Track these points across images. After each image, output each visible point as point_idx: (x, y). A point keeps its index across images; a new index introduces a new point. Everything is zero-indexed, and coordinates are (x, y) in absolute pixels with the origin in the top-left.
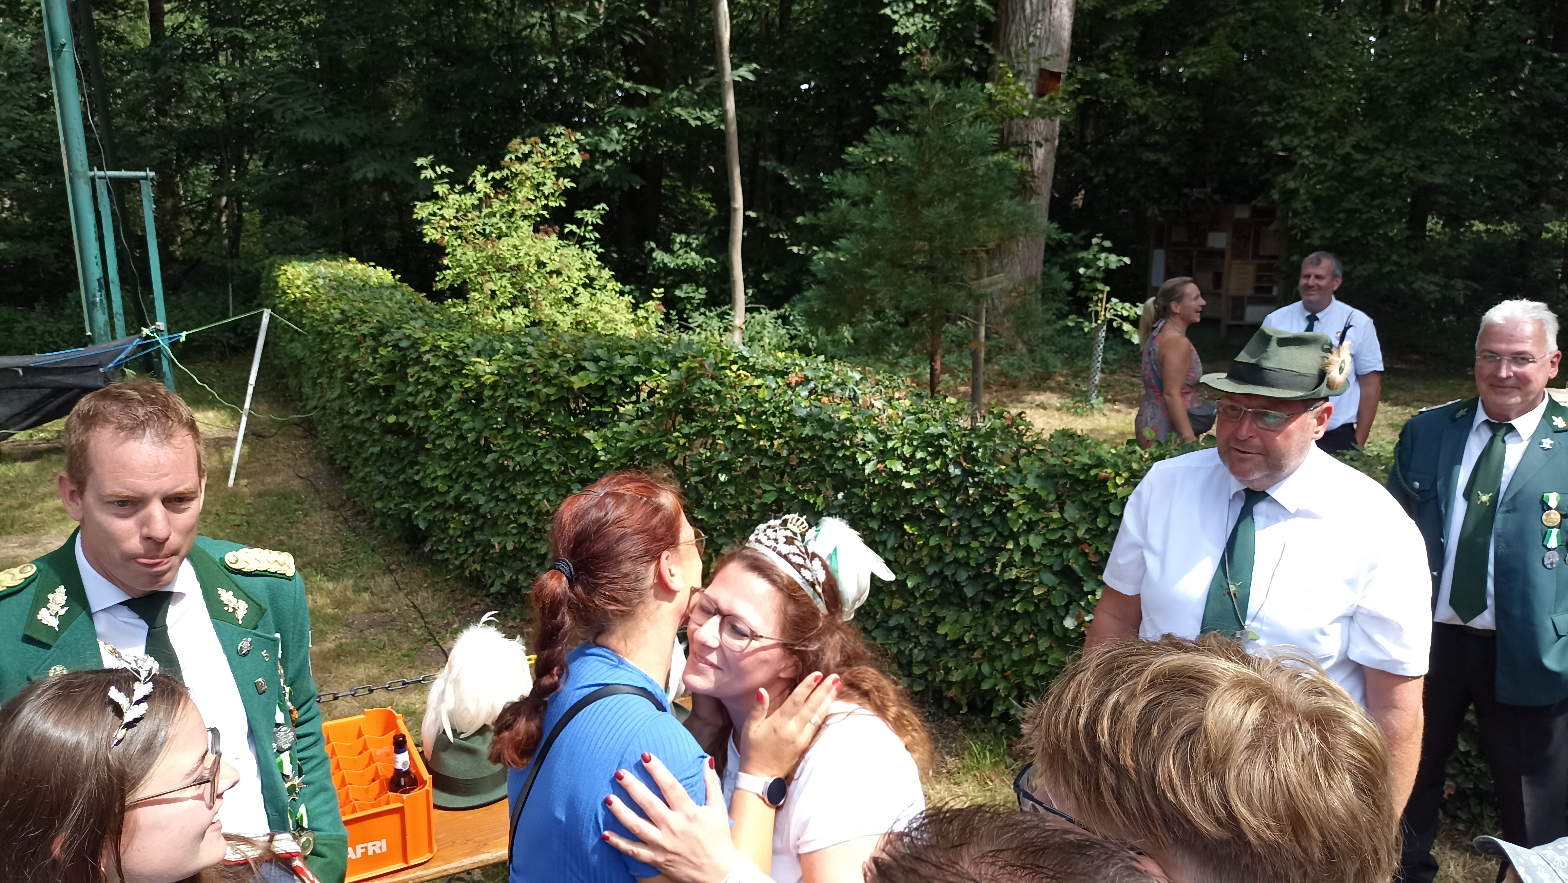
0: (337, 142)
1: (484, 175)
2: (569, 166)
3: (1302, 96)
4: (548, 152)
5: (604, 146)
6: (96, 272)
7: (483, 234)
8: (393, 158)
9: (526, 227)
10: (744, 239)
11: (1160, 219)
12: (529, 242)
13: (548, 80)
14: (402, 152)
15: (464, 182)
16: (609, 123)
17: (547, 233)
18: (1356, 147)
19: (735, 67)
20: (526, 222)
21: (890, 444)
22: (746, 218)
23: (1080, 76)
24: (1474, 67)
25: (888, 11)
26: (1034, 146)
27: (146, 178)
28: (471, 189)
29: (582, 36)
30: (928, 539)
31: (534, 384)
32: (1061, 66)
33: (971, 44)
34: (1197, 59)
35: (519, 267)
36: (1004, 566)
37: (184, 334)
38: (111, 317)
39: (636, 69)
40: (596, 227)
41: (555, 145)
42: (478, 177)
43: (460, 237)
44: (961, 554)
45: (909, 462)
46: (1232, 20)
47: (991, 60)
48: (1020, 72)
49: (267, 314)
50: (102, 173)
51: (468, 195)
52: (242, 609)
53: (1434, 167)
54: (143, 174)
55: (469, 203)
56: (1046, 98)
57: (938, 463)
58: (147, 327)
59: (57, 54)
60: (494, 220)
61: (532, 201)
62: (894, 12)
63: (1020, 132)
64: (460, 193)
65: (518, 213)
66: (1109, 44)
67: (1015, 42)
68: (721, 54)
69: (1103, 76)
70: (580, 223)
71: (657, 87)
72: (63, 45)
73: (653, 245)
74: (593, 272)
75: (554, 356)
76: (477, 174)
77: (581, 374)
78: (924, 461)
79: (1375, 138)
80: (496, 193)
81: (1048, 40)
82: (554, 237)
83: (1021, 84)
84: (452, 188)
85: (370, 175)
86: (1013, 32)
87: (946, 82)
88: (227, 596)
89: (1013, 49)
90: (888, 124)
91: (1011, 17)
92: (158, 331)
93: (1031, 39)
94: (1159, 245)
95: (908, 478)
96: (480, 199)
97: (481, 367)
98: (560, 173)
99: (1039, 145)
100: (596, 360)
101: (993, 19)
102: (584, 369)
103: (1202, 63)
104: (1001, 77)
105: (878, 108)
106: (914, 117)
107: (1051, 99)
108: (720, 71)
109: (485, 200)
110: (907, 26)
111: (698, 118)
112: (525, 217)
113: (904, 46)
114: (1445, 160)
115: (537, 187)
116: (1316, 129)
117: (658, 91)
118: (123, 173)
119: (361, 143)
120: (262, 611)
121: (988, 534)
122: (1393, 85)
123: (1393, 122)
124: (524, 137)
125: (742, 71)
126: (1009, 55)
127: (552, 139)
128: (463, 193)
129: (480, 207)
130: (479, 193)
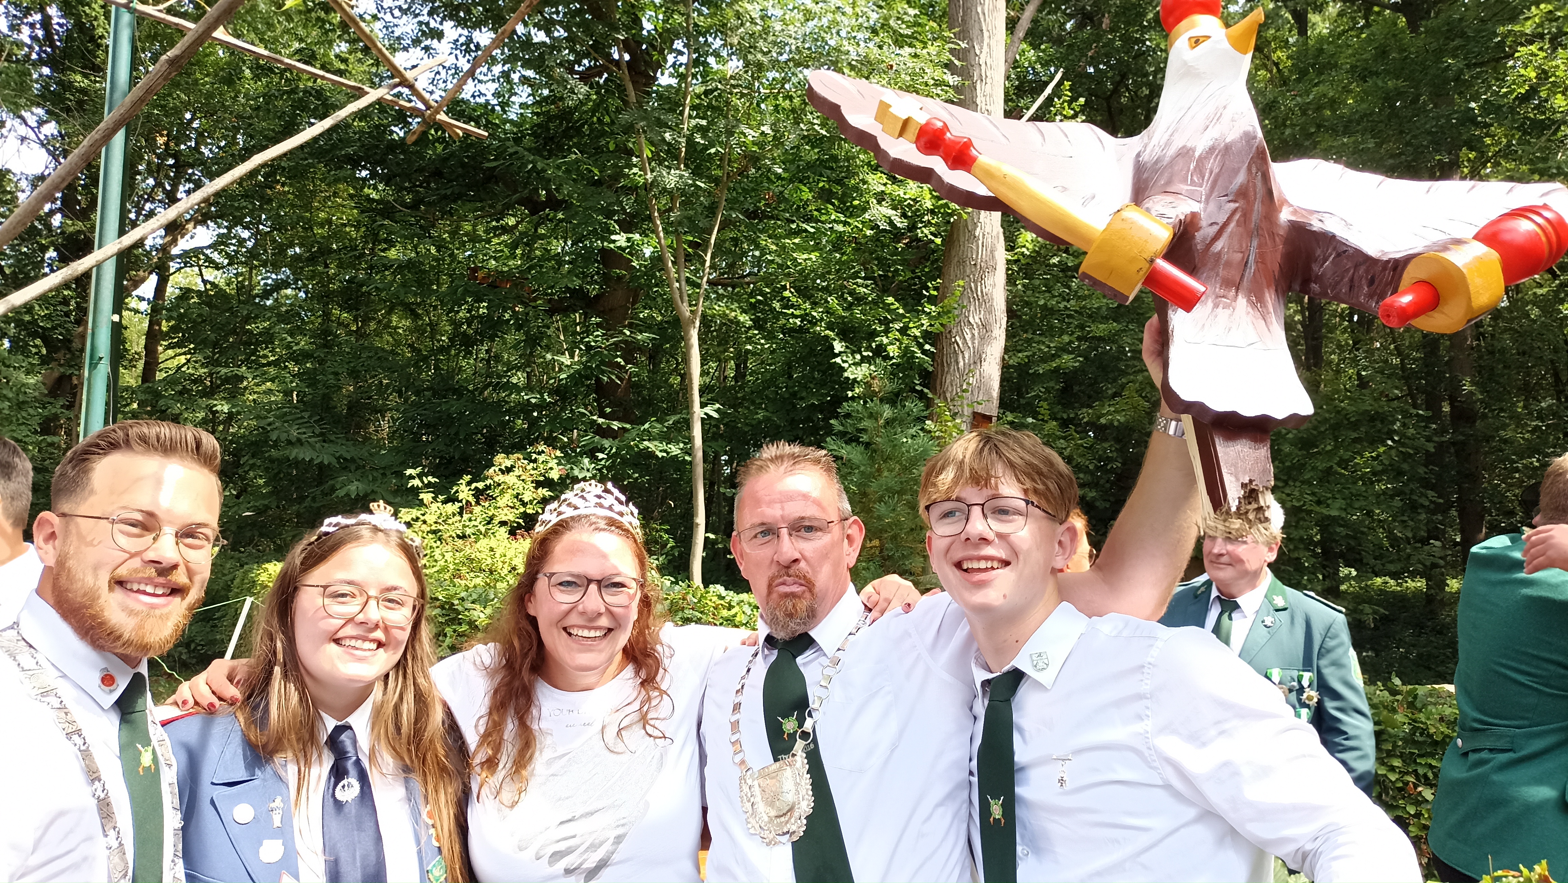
0: (325, 463)
1: (469, 484)
7: (463, 537)
8: (375, 479)
9: (503, 532)
12: (506, 543)
14: (384, 475)
15: (448, 492)
19: (703, 404)
20: (503, 529)
22: (707, 539)
23: (1009, 419)
25: (838, 360)
32: (992, 408)
33: (914, 390)
35: (492, 569)
39: (608, 410)
42: (463, 487)
43: (440, 539)
47: (930, 403)
48: (956, 413)
49: (249, 600)
51: (451, 504)
55: (450, 512)
59: (93, 366)
60: (474, 523)
61: (511, 508)
62: (844, 362)
64: (443, 502)
65: (496, 521)
66: (1034, 394)
67: (950, 390)
68: (692, 388)
69: (1030, 420)
71: (628, 422)
72: (101, 359)
76: (462, 483)
80: (478, 501)
81: (979, 388)
83: (958, 421)
84: (436, 498)
85: (353, 493)
86: (948, 381)
87: (893, 403)
89: (948, 395)
90: (840, 435)
91: (946, 369)
93: (965, 387)
96: (461, 507)
101: (931, 369)
104: (939, 416)
105: (834, 421)
106: (866, 430)
108: (689, 407)
109: (466, 508)
110: (854, 373)
111: (664, 451)
112: (503, 523)
113: (853, 389)
115: (517, 496)
117: (629, 426)
119: (346, 465)
123: (1288, 464)
124: (508, 452)
125: (709, 410)
126: (946, 399)
127: (534, 456)
128: (445, 502)
129: (461, 514)
130: (461, 501)
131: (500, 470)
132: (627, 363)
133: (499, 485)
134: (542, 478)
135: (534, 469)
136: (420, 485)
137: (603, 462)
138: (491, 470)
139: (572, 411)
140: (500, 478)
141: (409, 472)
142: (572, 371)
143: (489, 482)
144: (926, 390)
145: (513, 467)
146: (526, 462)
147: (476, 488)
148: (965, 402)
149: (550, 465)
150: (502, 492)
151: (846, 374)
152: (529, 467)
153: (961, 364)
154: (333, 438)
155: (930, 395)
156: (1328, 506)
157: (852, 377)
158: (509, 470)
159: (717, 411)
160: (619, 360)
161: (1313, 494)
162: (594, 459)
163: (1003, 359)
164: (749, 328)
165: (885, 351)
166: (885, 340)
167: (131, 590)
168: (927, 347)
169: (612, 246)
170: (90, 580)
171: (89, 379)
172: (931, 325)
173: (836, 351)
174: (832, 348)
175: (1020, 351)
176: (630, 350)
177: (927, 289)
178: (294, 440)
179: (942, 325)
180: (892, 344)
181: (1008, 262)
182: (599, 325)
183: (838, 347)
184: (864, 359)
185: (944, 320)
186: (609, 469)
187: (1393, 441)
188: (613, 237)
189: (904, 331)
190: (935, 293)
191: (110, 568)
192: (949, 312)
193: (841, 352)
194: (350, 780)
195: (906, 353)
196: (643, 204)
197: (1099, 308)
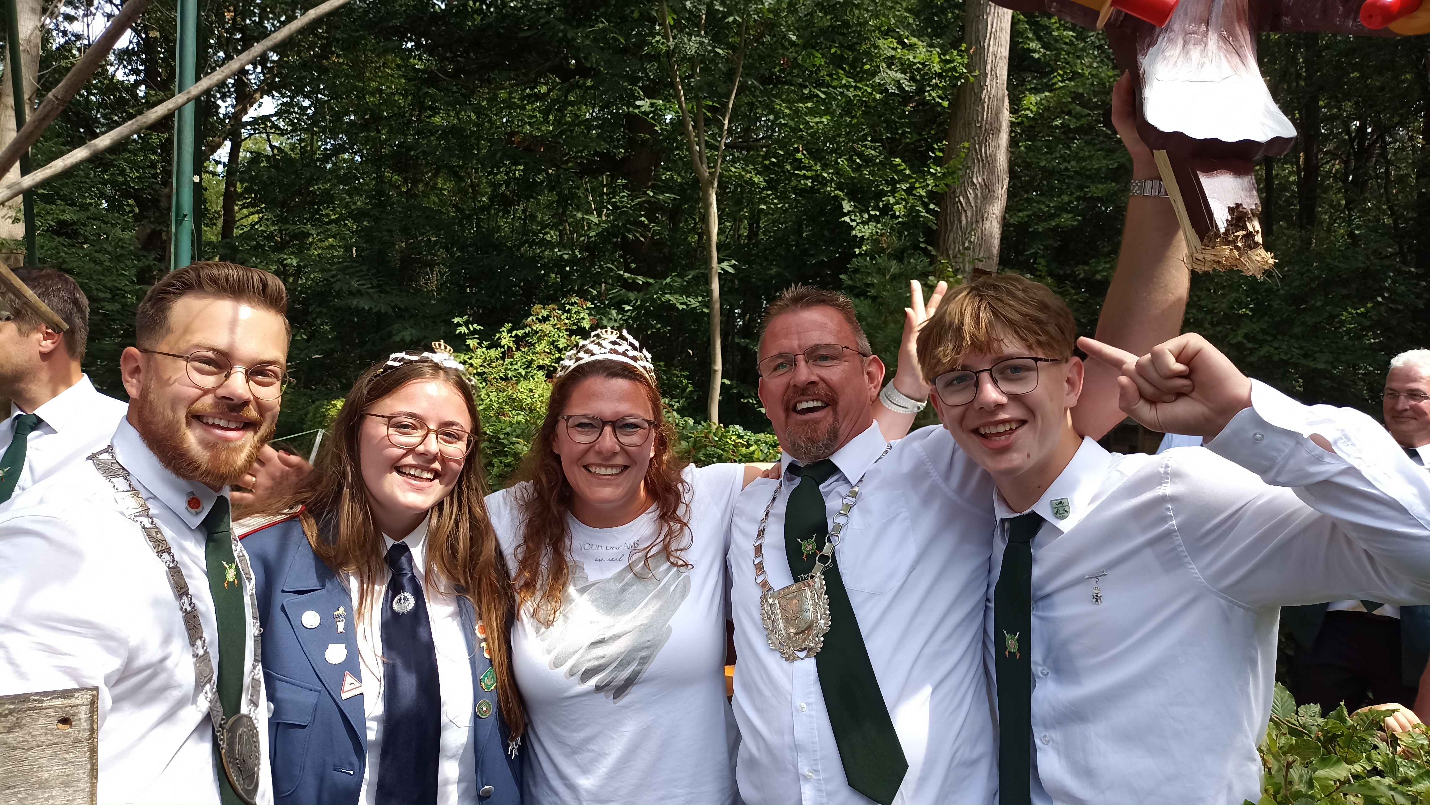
1: (510, 331)
2: (579, 327)
7: (506, 379)
9: (540, 375)
15: (492, 338)
19: (720, 260)
22: (723, 384)
25: (847, 219)
28: (497, 344)
29: (593, 234)
32: (993, 265)
33: (917, 247)
39: (633, 265)
41: (569, 311)
42: (504, 334)
43: (485, 381)
47: (933, 259)
48: (958, 270)
49: (320, 433)
51: (494, 349)
55: (493, 356)
60: (515, 367)
62: (852, 220)
65: (535, 365)
66: (1032, 251)
67: (953, 247)
68: (710, 245)
71: (651, 276)
76: (503, 331)
80: (518, 347)
81: (980, 245)
83: (959, 277)
84: (481, 344)
85: (408, 339)
86: (951, 239)
87: (899, 259)
89: (951, 252)
90: (849, 289)
91: (949, 228)
93: (966, 245)
96: (504, 352)
98: (572, 332)
101: (935, 227)
104: (941, 272)
106: (873, 285)
109: (508, 353)
110: (862, 231)
111: (684, 304)
112: (540, 367)
113: (860, 247)
115: (552, 344)
117: (652, 281)
119: (402, 313)
124: (544, 304)
125: (725, 265)
126: (948, 256)
127: (568, 307)
128: (488, 348)
129: (503, 358)
130: (503, 347)
131: (537, 319)
132: (650, 222)
133: (537, 332)
134: (575, 327)
135: (567, 318)
136: (467, 332)
137: (629, 314)
138: (530, 319)
139: (600, 267)
140: (537, 326)
141: (456, 320)
142: (600, 229)
143: (528, 329)
144: (929, 248)
145: (548, 316)
146: (560, 312)
147: (516, 335)
148: (967, 259)
149: (582, 315)
150: (540, 339)
151: (854, 232)
152: (563, 317)
153: (964, 222)
154: (388, 289)
155: (934, 253)
156: (1315, 359)
157: (859, 235)
158: (545, 319)
159: (733, 266)
160: (643, 219)
161: (1301, 348)
162: (621, 310)
163: (1004, 218)
164: (763, 189)
165: (892, 210)
166: (892, 200)
167: (207, 424)
168: (932, 206)
169: (637, 111)
170: (169, 413)
171: (176, 234)
172: (936, 186)
173: (845, 211)
174: (842, 208)
175: (1020, 211)
176: (652, 209)
177: (933, 150)
178: (354, 291)
179: (946, 185)
180: (897, 203)
181: (1012, 124)
182: (625, 187)
183: (847, 206)
184: (871, 218)
185: (949, 180)
186: (635, 320)
187: (1383, 297)
188: (638, 103)
189: (909, 191)
190: (941, 154)
191: (186, 403)
192: (954, 172)
193: (849, 212)
194: (406, 594)
195: (911, 211)
196: (665, 70)
197: (1098, 170)
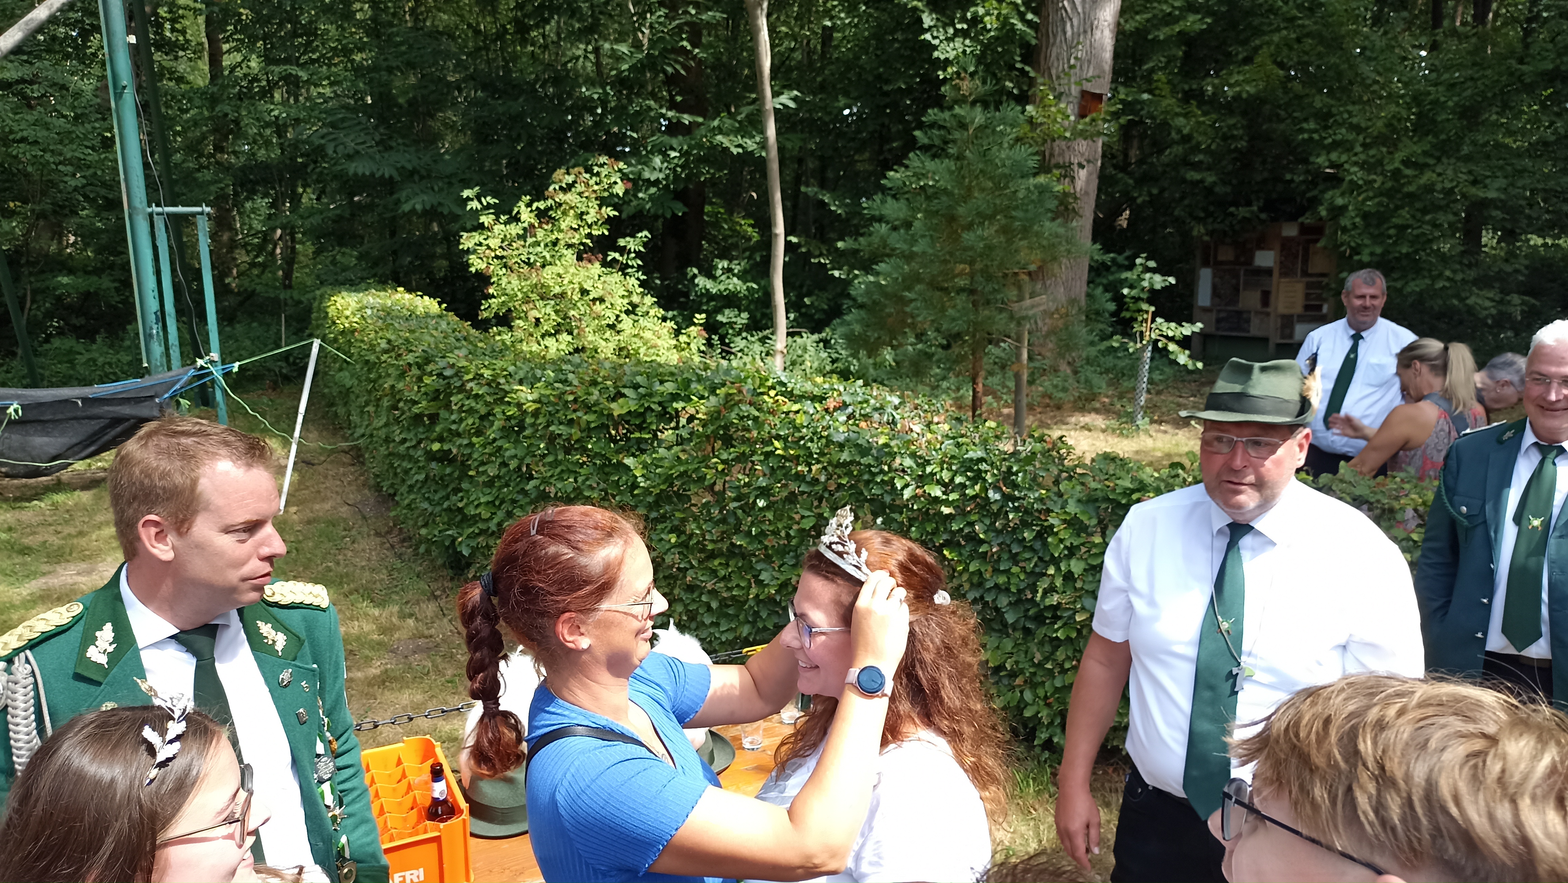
0: (387, 176)
1: (529, 205)
2: (612, 195)
3: (1350, 113)
4: (592, 182)
5: (647, 175)
6: (153, 305)
7: (528, 264)
8: (441, 190)
9: (570, 256)
10: (785, 264)
11: (1206, 238)
12: (572, 270)
13: (593, 113)
14: (450, 184)
15: (510, 212)
16: (652, 152)
17: (590, 261)
18: (1406, 163)
19: (776, 94)
20: (570, 251)
21: (929, 469)
22: (788, 244)
23: (1122, 96)
24: (1528, 80)
25: (928, 36)
26: (1076, 168)
27: (202, 213)
28: (516, 219)
29: (625, 67)
30: (968, 565)
31: (575, 411)
32: (1103, 87)
33: (1012, 67)
34: (1241, 78)
35: (563, 295)
36: (1045, 592)
37: (237, 364)
38: (167, 348)
39: (679, 99)
40: (638, 254)
41: (598, 174)
42: (523, 208)
43: (505, 266)
44: (1002, 580)
45: (947, 486)
46: (1276, 38)
47: (1032, 82)
48: (1061, 94)
49: (316, 343)
50: (159, 209)
51: (513, 225)
52: (280, 641)
53: (1488, 181)
54: (199, 209)
55: (514, 233)
56: (1087, 119)
57: (977, 487)
58: (201, 358)
59: (119, 96)
60: (539, 249)
61: (575, 230)
62: (934, 38)
63: (1062, 154)
64: (505, 223)
65: (562, 243)
66: (1151, 64)
67: (1055, 64)
68: (762, 83)
69: (1145, 96)
70: (622, 250)
71: (699, 115)
72: (124, 87)
73: (695, 271)
74: (636, 299)
75: (594, 383)
76: (521, 204)
77: (621, 401)
78: (963, 486)
79: (1425, 153)
80: (540, 223)
81: (1089, 62)
82: (597, 265)
83: (1062, 105)
84: (497, 219)
85: (419, 207)
86: (1054, 55)
87: (986, 105)
88: (265, 629)
89: (1054, 72)
90: (925, 149)
91: (1051, 41)
92: (212, 362)
93: (1072, 61)
94: (1206, 264)
95: (947, 503)
96: (525, 229)
97: (523, 395)
98: (603, 202)
99: (1081, 166)
100: (636, 387)
101: (1034, 42)
102: (623, 395)
103: (1247, 81)
104: (1042, 99)
105: (917, 133)
106: (954, 141)
107: (1093, 120)
108: (760, 99)
109: (529, 230)
110: (946, 51)
111: (739, 146)
112: (569, 246)
113: (945, 70)
114: (1499, 174)
115: (581, 216)
116: (1365, 145)
117: (700, 120)
118: (180, 209)
119: (410, 175)
120: (301, 642)
121: (1029, 559)
122: (1442, 99)
123: (1443, 137)
124: (567, 167)
125: (786, 99)
126: (1050, 76)
127: (596, 169)
128: (508, 223)
129: (525, 237)
130: (524, 223)
131: (561, 188)
132: (694, 46)
133: (560, 205)
134: (606, 194)
135: (597, 184)
136: (479, 206)
138: (551, 188)
140: (561, 197)
141: (466, 193)
142: (634, 61)
143: (550, 202)
144: (1027, 68)
145: (575, 182)
146: (588, 176)
147: (537, 208)
148: (1072, 79)
149: (613, 180)
150: (565, 213)
151: (936, 54)
153: (1069, 33)
154: (394, 144)
155: (1032, 74)
157: (942, 57)
158: (570, 187)
161: (1470, 172)
163: (1118, 24)
165: (982, 22)
166: (981, 11)
168: (1030, 16)
171: (117, 111)
173: (926, 26)
174: (920, 21)
175: (1137, 13)
176: (695, 32)
178: (351, 152)
180: (988, 14)
183: (928, 20)
184: (957, 33)
186: (683, 167)
193: (930, 27)
195: (1004, 22)
